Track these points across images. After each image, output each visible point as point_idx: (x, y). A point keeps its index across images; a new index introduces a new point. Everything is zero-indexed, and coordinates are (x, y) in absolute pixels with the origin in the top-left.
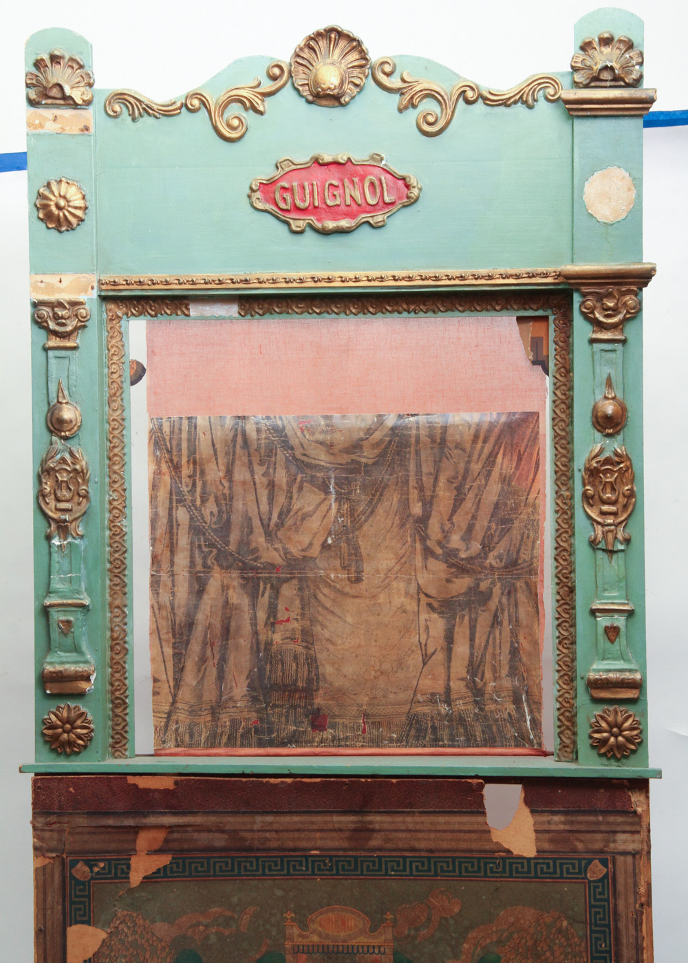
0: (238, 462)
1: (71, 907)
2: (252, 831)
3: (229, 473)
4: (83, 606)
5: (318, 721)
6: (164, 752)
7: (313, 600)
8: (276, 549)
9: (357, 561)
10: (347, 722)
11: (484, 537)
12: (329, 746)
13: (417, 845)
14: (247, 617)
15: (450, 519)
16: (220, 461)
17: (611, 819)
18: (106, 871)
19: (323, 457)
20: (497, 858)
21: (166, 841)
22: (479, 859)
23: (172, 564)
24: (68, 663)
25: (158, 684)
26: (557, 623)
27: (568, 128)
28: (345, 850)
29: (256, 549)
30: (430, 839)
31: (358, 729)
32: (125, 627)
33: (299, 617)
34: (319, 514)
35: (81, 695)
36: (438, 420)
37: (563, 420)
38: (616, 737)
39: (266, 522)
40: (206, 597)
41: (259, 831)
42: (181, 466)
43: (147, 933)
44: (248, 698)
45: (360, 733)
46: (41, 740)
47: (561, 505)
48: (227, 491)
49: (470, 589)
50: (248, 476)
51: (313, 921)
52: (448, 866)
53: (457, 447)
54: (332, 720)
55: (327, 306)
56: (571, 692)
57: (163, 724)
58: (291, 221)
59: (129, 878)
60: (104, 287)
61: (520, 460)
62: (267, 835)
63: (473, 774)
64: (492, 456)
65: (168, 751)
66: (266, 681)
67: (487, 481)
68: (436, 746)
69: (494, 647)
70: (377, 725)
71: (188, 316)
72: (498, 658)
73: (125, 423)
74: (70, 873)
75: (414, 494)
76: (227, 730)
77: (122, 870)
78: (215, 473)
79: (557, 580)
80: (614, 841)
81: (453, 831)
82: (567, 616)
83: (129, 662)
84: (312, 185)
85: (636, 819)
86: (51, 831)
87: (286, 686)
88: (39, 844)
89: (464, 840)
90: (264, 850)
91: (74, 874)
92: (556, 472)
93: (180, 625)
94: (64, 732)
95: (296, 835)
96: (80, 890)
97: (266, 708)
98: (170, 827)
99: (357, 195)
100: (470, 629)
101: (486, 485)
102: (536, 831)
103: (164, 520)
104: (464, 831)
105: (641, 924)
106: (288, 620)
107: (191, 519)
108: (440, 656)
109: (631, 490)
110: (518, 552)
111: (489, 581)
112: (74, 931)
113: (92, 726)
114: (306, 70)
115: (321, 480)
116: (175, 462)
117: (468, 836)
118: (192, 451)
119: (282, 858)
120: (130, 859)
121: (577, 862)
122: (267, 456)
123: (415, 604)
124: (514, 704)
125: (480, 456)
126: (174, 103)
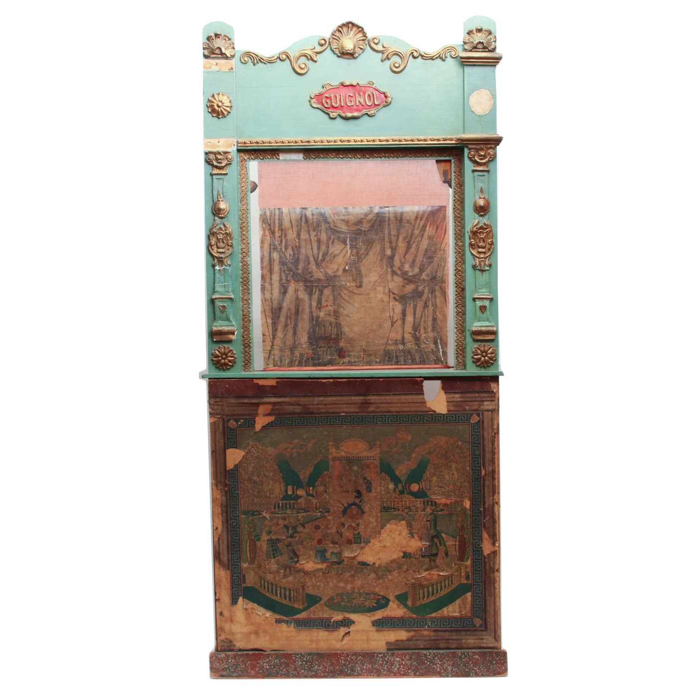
0: (303, 230)
1: (228, 441)
2: (313, 404)
3: (298, 235)
4: (231, 299)
5: (341, 354)
6: (268, 369)
7: (339, 296)
8: (321, 272)
9: (360, 277)
10: (355, 354)
11: (420, 265)
12: (347, 366)
13: (392, 409)
14: (307, 304)
15: (404, 257)
16: (294, 230)
17: (482, 395)
18: (244, 424)
19: (344, 227)
20: (429, 415)
21: (272, 410)
22: (420, 415)
23: (271, 279)
24: (224, 326)
25: (265, 337)
26: (456, 305)
27: (461, 70)
28: (357, 412)
29: (311, 272)
30: (397, 407)
31: (360, 358)
32: (249, 310)
33: (332, 304)
34: (342, 255)
35: (230, 341)
36: (399, 209)
37: (459, 209)
38: (485, 357)
39: (316, 259)
40: (287, 295)
41: (317, 404)
42: (275, 232)
43: (264, 452)
44: (308, 343)
45: (361, 359)
46: (210, 362)
47: (458, 249)
48: (297, 244)
49: (413, 290)
50: (307, 236)
51: (342, 446)
52: (406, 419)
53: (407, 222)
54: (349, 353)
55: (346, 155)
56: (463, 337)
57: (267, 356)
58: (330, 113)
59: (255, 427)
60: (239, 145)
61: (437, 228)
62: (320, 406)
63: (418, 376)
64: (424, 227)
65: (270, 369)
66: (317, 335)
67: (422, 239)
68: (398, 365)
69: (425, 318)
70: (369, 355)
71: (279, 159)
72: (427, 323)
73: (248, 211)
74: (227, 425)
75: (387, 245)
76: (298, 359)
77: (252, 423)
78: (292, 235)
79: (456, 285)
80: (483, 405)
81: (409, 403)
82: (461, 302)
83: (251, 326)
84: (340, 96)
85: (493, 395)
86: (217, 405)
87: (326, 337)
88: (212, 411)
89: (414, 407)
90: (319, 413)
91: (229, 425)
92: (455, 234)
93: (275, 309)
94: (223, 359)
95: (334, 406)
97: (317, 348)
98: (274, 403)
99: (362, 101)
100: (414, 309)
101: (421, 240)
102: (447, 402)
103: (267, 258)
104: (413, 403)
105: (495, 442)
106: (327, 306)
107: (280, 257)
108: (399, 322)
109: (492, 241)
110: (436, 272)
111: (423, 286)
112: (230, 452)
113: (236, 356)
114: (337, 42)
115: (343, 238)
116: (272, 230)
118: (281, 225)
119: (327, 417)
120: (255, 418)
121: (466, 415)
122: (317, 227)
123: (387, 297)
124: (434, 344)
125: (418, 227)
126: (273, 57)
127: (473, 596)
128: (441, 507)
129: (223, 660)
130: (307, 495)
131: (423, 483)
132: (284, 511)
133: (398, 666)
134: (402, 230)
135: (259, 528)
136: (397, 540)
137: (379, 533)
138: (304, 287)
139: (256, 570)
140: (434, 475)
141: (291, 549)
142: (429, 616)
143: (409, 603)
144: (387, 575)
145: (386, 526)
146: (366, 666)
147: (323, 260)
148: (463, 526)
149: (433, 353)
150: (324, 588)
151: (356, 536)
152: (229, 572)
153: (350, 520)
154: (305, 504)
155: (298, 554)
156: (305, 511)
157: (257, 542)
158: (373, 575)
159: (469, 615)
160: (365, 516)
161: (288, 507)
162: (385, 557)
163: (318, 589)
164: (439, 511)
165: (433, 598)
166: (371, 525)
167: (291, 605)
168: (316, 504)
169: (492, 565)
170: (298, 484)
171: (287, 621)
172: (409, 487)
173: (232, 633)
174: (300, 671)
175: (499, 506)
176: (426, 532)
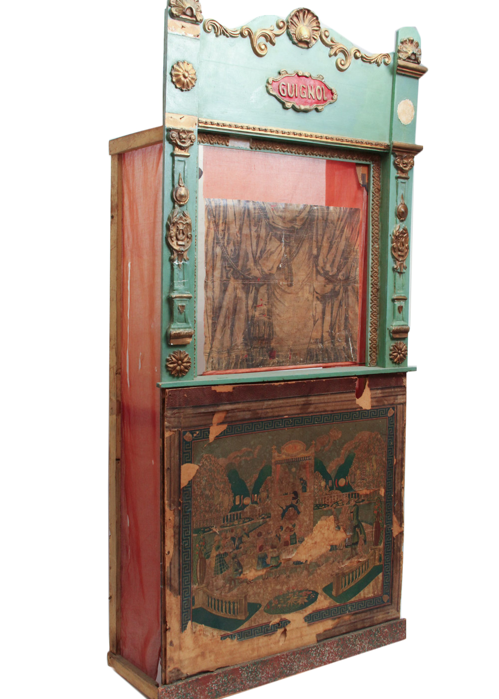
0: (245, 225)
1: (183, 455)
2: (262, 409)
4: (189, 298)
5: (272, 354)
6: (207, 373)
7: (272, 295)
8: (258, 269)
9: (291, 276)
10: (283, 354)
11: (338, 266)
12: (276, 366)
13: (327, 409)
14: (244, 303)
15: (327, 257)
16: (237, 223)
17: (396, 390)
18: (199, 435)
19: (280, 224)
20: (356, 411)
21: (225, 417)
22: (350, 413)
23: (213, 276)
24: (182, 328)
25: (206, 339)
26: (371, 305)
27: (390, 78)
28: (298, 414)
29: (250, 269)
30: (332, 406)
31: (288, 357)
32: (195, 309)
33: (266, 303)
34: (277, 252)
35: (186, 345)
36: (325, 209)
37: (376, 213)
38: (399, 354)
39: (254, 256)
40: (227, 293)
41: (265, 409)
42: (219, 225)
43: (216, 464)
44: (243, 344)
45: (288, 359)
46: (166, 370)
47: (375, 252)
48: (239, 239)
49: (332, 290)
50: (248, 231)
51: (283, 449)
52: (338, 417)
53: (331, 223)
54: (278, 353)
55: (289, 148)
56: (376, 336)
57: (207, 359)
58: (285, 102)
59: (209, 438)
60: (200, 125)
61: (352, 231)
62: (268, 410)
63: (354, 375)
64: (343, 228)
65: (209, 373)
66: (251, 336)
67: (341, 239)
69: (339, 317)
70: (295, 355)
71: (227, 146)
72: (340, 322)
74: (183, 438)
75: (314, 244)
76: (234, 361)
77: (206, 434)
78: (234, 229)
79: (372, 286)
80: (397, 399)
81: (342, 401)
82: (375, 302)
84: (295, 85)
86: (174, 417)
87: (260, 337)
88: (168, 425)
89: (346, 405)
90: (265, 418)
91: (185, 439)
93: (216, 308)
94: (178, 365)
95: (280, 409)
96: (188, 446)
97: (251, 349)
98: (228, 410)
99: (313, 94)
100: (331, 308)
101: (340, 241)
102: (372, 398)
103: (210, 253)
104: (346, 401)
106: (262, 305)
107: (222, 253)
108: (320, 321)
109: (408, 246)
110: (350, 273)
111: (339, 286)
112: (184, 467)
113: (191, 361)
114: (294, 27)
115: (279, 235)
116: (217, 222)
117: (347, 403)
119: (272, 420)
120: (209, 428)
121: (385, 409)
122: (258, 223)
123: (312, 297)
124: (346, 342)
125: (339, 228)
126: (236, 31)
127: (383, 575)
128: (363, 498)
129: (173, 692)
130: (252, 503)
131: (349, 477)
132: (232, 523)
133: (327, 655)
134: (327, 230)
135: (209, 545)
136: (326, 535)
137: (312, 530)
138: (242, 285)
139: (205, 589)
140: (358, 468)
141: (237, 560)
142: (350, 601)
143: (334, 593)
144: (316, 570)
145: (317, 523)
146: (302, 663)
147: (260, 257)
148: (378, 513)
149: (344, 351)
150: (264, 594)
151: (292, 537)
152: (179, 597)
153: (287, 522)
154: (250, 512)
155: (242, 564)
156: (250, 519)
157: (207, 560)
158: (305, 572)
159: (380, 593)
160: (301, 516)
161: (235, 518)
162: (316, 553)
163: (259, 596)
164: (361, 502)
165: (352, 584)
166: (305, 524)
167: (236, 618)
168: (259, 511)
169: (399, 545)
170: (245, 493)
171: (231, 635)
172: (338, 482)
173: (181, 661)
174: (246, 683)
175: (404, 490)
176: (349, 523)
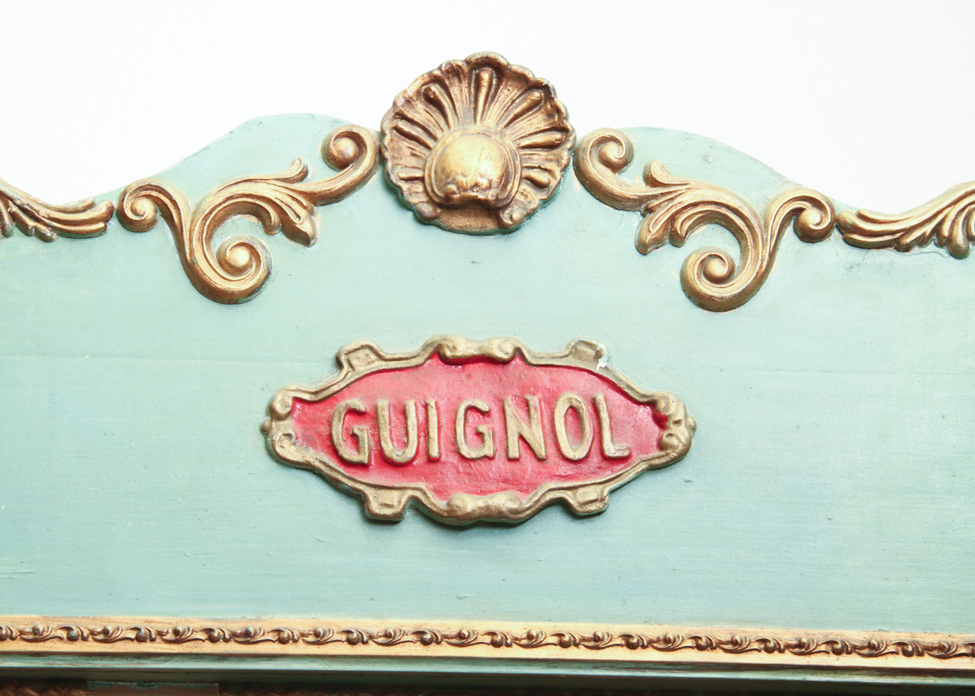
58: (369, 492)
84: (426, 406)
99: (536, 436)
114: (419, 149)
126: (91, 206)
